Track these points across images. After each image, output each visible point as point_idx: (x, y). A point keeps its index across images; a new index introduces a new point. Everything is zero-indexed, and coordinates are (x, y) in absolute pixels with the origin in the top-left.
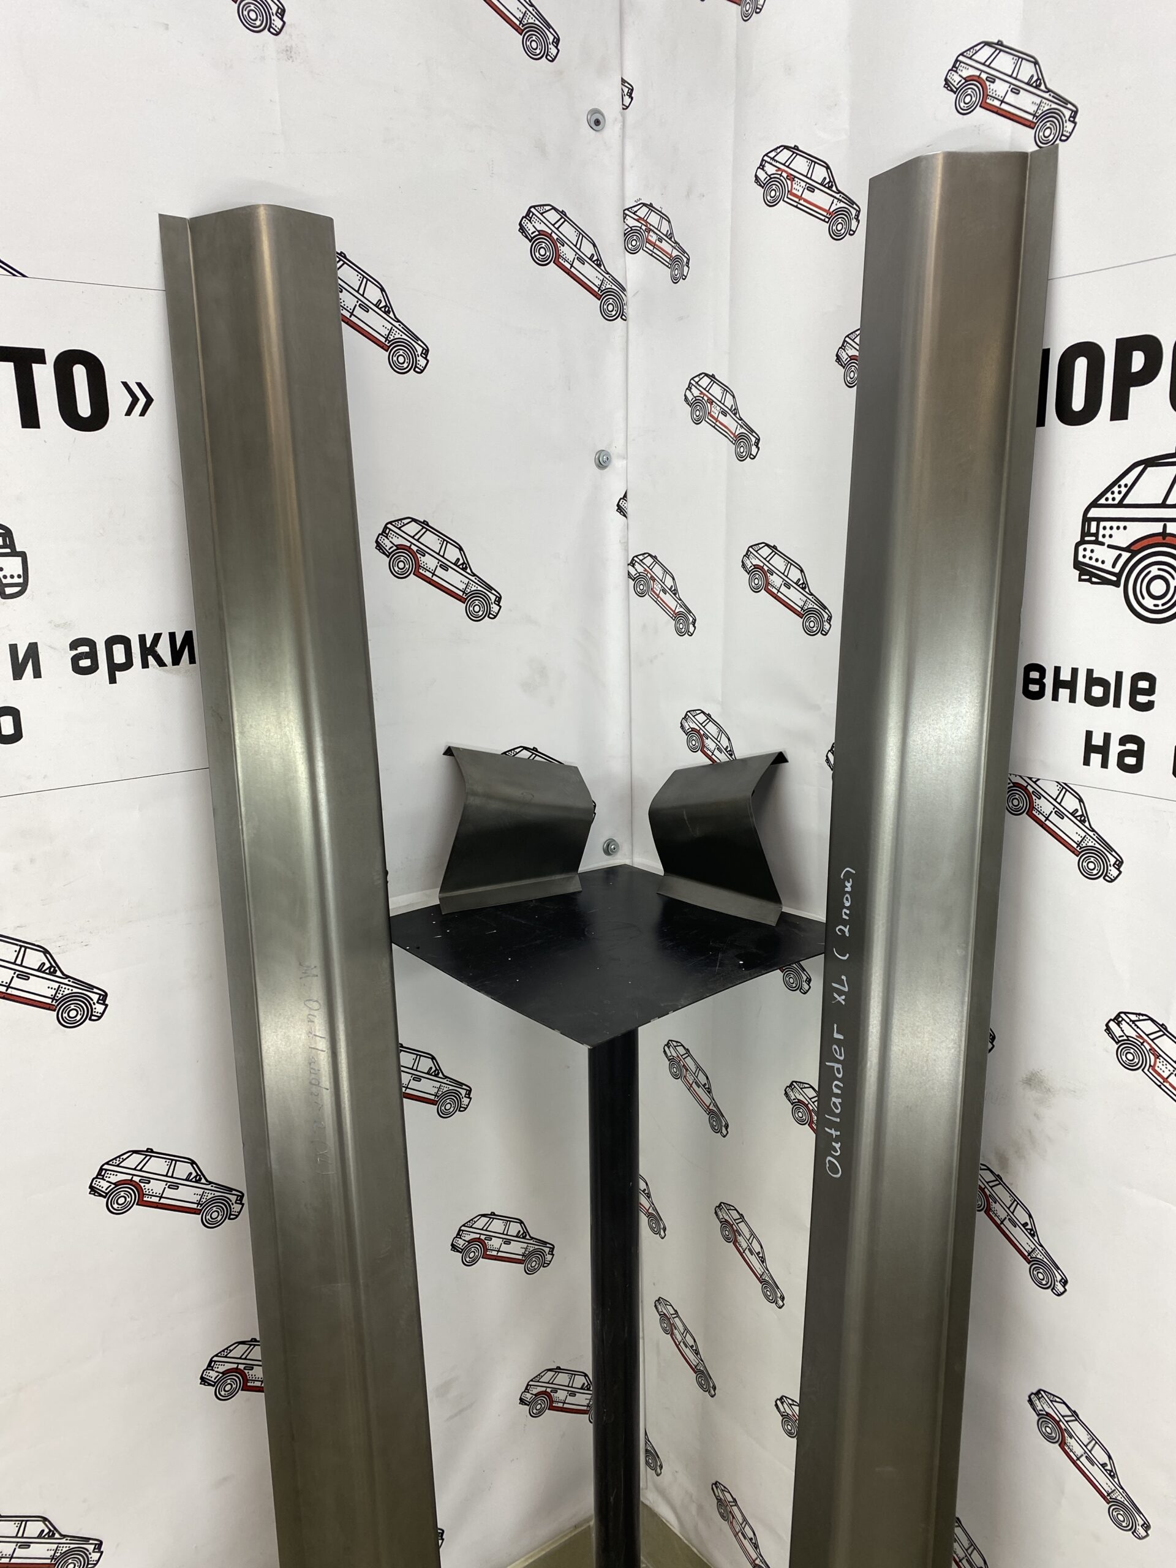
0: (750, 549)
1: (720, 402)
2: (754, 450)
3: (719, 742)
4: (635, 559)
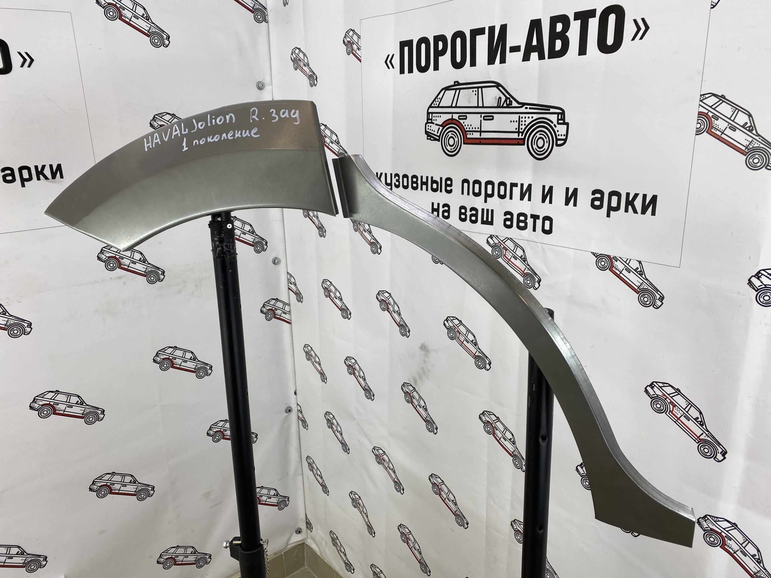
1: (303, 60)
2: (316, 82)
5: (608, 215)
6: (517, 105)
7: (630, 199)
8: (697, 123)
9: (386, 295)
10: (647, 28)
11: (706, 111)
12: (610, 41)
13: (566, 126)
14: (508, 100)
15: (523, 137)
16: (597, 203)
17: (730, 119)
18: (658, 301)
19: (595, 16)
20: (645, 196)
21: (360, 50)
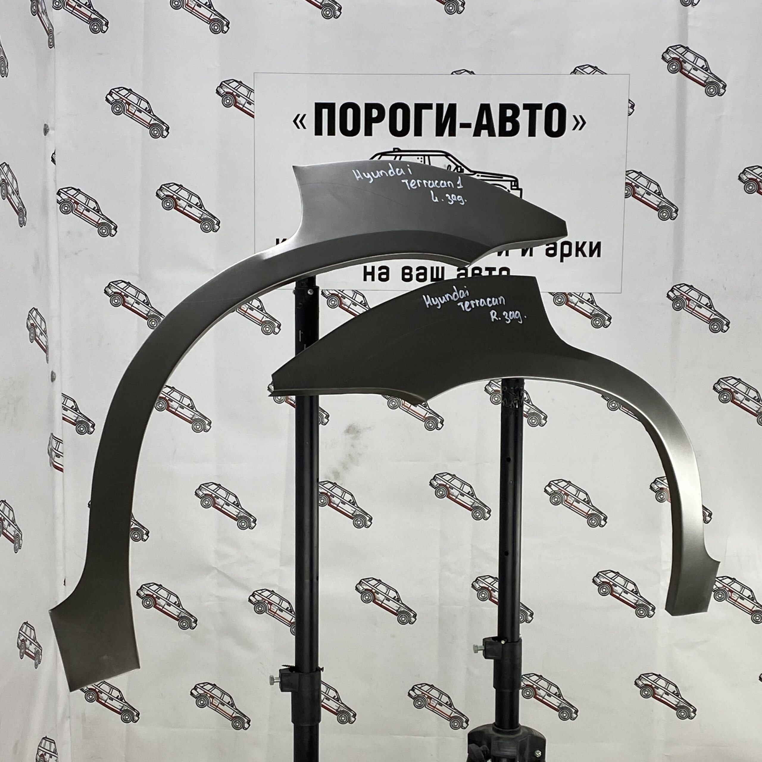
0: (163, 186)
1: (137, 105)
3: (137, 298)
4: (61, 190)
5: (562, 261)
6: (469, 173)
7: (580, 246)
8: (625, 190)
10: (584, 123)
11: (631, 182)
12: (555, 128)
13: (519, 191)
14: (459, 169)
16: (551, 252)
17: (646, 187)
18: (607, 321)
19: (541, 108)
20: (591, 243)
21: (252, 104)
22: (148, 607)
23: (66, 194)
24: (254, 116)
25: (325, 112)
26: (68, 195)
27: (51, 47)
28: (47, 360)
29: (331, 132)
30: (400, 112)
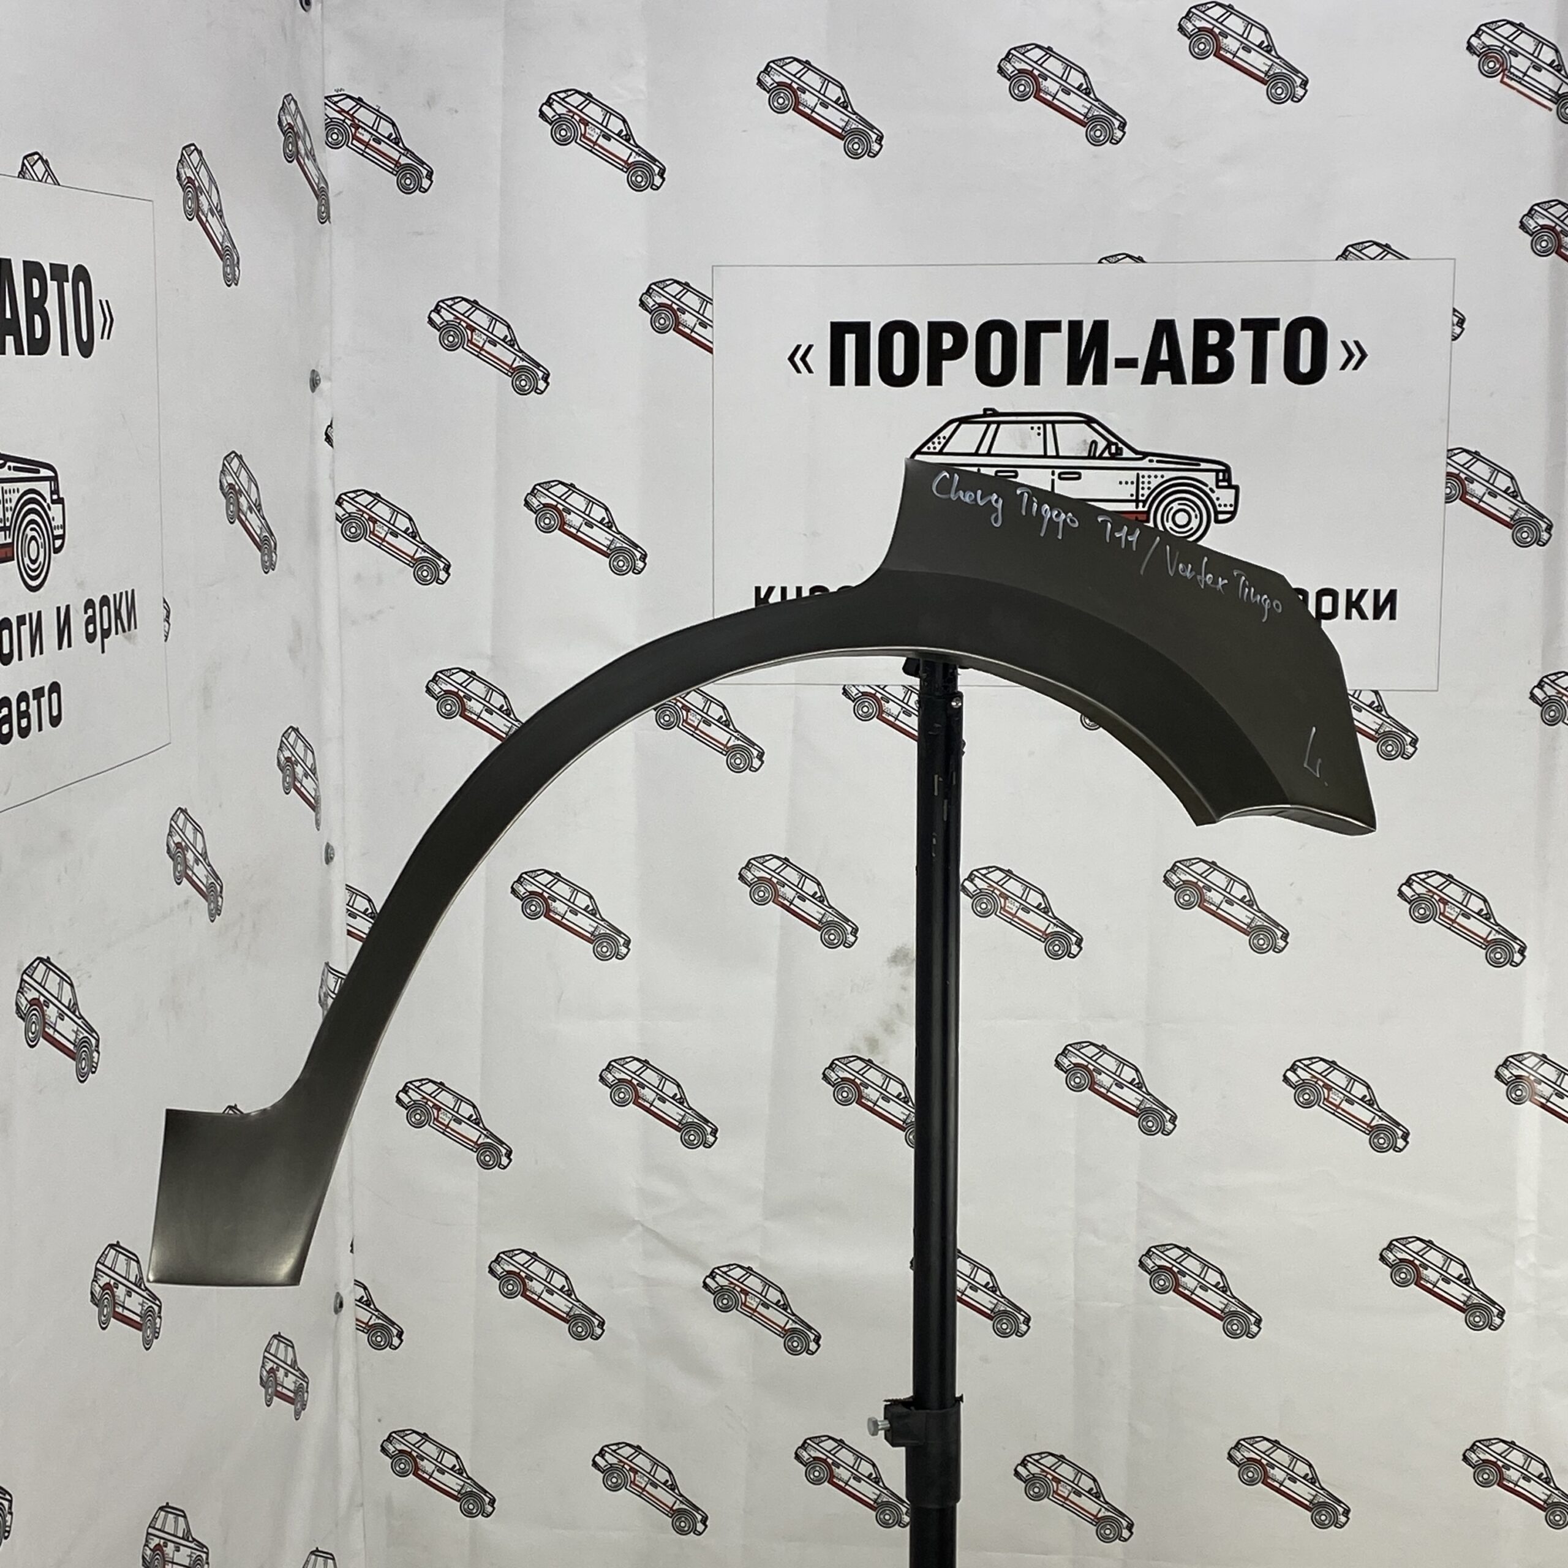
0: (538, 487)
1: (487, 330)
2: (542, 385)
3: (488, 702)
4: (343, 497)
6: (1134, 456)
7: (1354, 599)
8: (1447, 487)
9: (774, 864)
10: (1364, 355)
11: (1457, 472)
12: (1305, 366)
13: (1233, 491)
14: (1113, 448)
15: (1146, 509)
17: (1488, 482)
18: (1409, 747)
19: (1276, 328)
20: (1377, 593)
21: (708, 327)
22: (510, 1295)
23: (353, 502)
24: (712, 349)
25: (850, 340)
26: (358, 505)
27: (322, 221)
28: (318, 824)
29: (862, 379)
30: (996, 338)
